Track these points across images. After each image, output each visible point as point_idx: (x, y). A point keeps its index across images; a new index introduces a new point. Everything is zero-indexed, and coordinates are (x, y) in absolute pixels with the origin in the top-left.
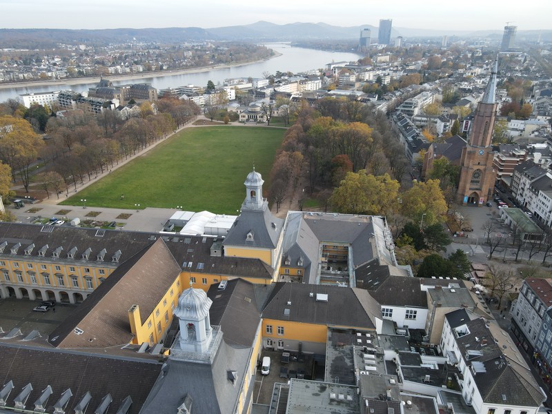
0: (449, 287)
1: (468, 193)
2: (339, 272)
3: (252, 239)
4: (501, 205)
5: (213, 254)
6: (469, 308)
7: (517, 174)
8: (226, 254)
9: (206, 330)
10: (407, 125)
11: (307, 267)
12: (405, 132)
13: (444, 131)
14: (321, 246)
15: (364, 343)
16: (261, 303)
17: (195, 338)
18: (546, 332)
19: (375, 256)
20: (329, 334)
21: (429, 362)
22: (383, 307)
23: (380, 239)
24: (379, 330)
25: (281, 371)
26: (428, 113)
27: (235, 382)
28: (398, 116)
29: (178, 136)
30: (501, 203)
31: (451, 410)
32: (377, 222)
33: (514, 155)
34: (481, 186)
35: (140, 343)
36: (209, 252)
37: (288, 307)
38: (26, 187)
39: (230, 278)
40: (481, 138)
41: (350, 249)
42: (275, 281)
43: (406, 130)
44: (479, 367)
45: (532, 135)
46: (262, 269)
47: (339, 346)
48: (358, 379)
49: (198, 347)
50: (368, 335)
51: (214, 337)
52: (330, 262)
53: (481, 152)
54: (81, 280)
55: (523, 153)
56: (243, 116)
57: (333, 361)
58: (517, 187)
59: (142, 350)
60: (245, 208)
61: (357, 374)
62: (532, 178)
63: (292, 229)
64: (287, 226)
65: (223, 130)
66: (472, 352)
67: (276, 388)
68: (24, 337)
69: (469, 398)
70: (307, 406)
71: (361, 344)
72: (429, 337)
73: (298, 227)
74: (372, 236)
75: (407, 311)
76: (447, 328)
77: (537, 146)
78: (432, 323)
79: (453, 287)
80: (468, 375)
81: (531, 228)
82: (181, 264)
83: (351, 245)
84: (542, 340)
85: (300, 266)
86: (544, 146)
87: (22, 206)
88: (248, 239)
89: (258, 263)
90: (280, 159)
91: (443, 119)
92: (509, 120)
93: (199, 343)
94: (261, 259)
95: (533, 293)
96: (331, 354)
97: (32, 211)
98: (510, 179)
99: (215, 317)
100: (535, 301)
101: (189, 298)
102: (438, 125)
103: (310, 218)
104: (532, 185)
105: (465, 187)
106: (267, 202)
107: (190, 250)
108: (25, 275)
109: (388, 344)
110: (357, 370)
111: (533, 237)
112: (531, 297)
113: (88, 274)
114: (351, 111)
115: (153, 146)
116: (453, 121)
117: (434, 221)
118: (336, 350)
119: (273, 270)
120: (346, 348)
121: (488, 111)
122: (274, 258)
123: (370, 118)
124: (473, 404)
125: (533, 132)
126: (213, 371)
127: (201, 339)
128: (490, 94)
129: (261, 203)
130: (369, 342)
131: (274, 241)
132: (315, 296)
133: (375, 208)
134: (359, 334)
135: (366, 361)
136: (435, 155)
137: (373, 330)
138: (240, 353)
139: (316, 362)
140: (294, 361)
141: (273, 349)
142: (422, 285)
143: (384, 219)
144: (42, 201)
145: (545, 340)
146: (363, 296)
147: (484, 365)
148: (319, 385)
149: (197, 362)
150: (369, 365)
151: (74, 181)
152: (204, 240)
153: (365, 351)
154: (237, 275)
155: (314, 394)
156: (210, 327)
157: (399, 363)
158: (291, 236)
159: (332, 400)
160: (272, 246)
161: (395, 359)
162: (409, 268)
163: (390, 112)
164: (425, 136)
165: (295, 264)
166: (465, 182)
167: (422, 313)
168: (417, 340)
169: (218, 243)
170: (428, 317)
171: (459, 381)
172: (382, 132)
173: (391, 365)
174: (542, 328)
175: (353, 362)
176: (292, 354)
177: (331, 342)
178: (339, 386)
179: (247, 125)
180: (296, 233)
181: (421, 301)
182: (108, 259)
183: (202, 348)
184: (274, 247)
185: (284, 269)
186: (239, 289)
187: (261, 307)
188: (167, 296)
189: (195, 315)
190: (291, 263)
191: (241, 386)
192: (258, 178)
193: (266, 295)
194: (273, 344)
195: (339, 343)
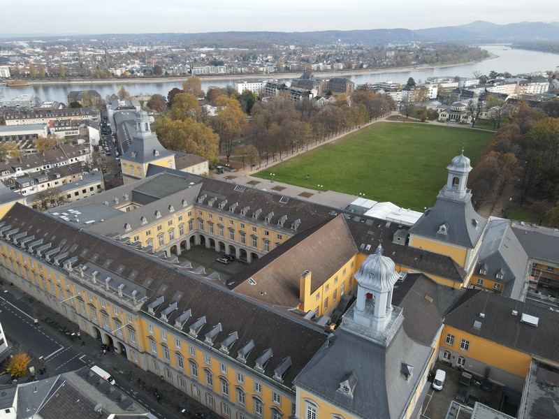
2: (553, 299)
3: (445, 233)
5: (395, 241)
8: (410, 244)
9: (386, 307)
11: (510, 282)
14: (530, 262)
16: (445, 307)
17: (372, 312)
20: (532, 366)
27: (409, 379)
29: (370, 129)
35: (306, 311)
36: (391, 238)
37: (480, 319)
38: (228, 157)
39: (411, 271)
42: (465, 286)
46: (451, 268)
47: (548, 385)
49: (374, 323)
51: (392, 319)
52: (540, 286)
54: (260, 242)
56: (444, 114)
57: (536, 400)
59: (307, 317)
60: (442, 196)
63: (493, 236)
64: (486, 233)
65: (418, 127)
67: (453, 408)
68: (206, 276)
73: (502, 234)
85: (499, 279)
87: (222, 172)
88: (440, 231)
89: (448, 261)
93: (376, 319)
94: (451, 257)
96: (533, 392)
97: (229, 177)
101: (375, 263)
103: (519, 227)
106: (470, 195)
107: (370, 233)
108: (215, 227)
113: (266, 237)
115: (343, 135)
118: (542, 389)
119: (465, 274)
122: (469, 260)
126: (387, 355)
127: (380, 315)
129: (464, 193)
131: (473, 241)
132: (520, 316)
138: (417, 349)
139: (506, 397)
141: (450, 365)
144: (238, 170)
149: (370, 339)
151: (267, 158)
152: (388, 225)
154: (420, 269)
156: (391, 305)
158: (491, 242)
160: (469, 245)
165: (492, 275)
169: (403, 230)
176: (475, 378)
177: (535, 378)
179: (450, 125)
180: (499, 241)
182: (288, 226)
183: (379, 325)
184: (472, 247)
185: (476, 279)
186: (420, 284)
187: (444, 311)
188: (339, 273)
189: (377, 285)
190: (487, 273)
191: (415, 386)
192: (465, 163)
193: (451, 299)
194: (451, 358)
195: (548, 382)
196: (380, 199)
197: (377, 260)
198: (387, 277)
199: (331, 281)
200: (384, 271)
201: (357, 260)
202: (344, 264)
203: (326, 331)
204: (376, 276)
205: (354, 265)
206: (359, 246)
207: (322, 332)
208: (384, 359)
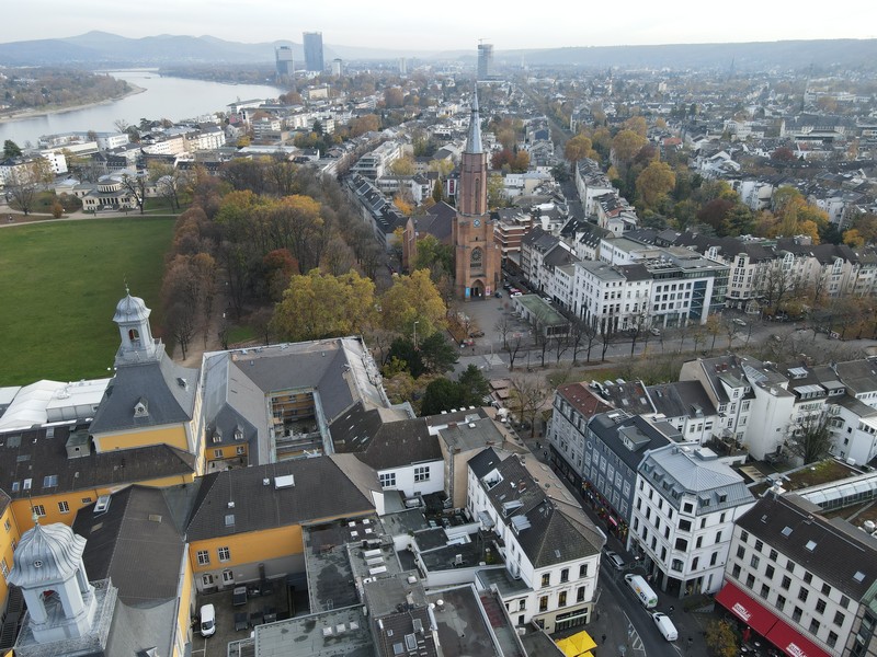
0: (467, 421)
1: (470, 283)
2: (305, 436)
3: (146, 413)
4: (513, 293)
5: (73, 455)
6: (497, 444)
7: (525, 248)
8: (99, 449)
9: (82, 593)
10: (371, 193)
11: (252, 439)
12: (369, 204)
13: (424, 196)
14: (269, 400)
15: (362, 535)
16: (181, 518)
17: (62, 614)
18: (591, 452)
19: (355, 399)
20: (305, 536)
21: (458, 535)
22: (380, 473)
23: (359, 371)
24: (380, 509)
25: (236, 621)
26: (397, 172)
28: (355, 181)
30: (513, 290)
31: (497, 593)
32: (350, 345)
33: (518, 223)
34: (485, 271)
36: (63, 452)
37: (231, 511)
39: (114, 489)
40: (473, 202)
41: (315, 395)
42: (200, 474)
43: (370, 200)
44: (521, 522)
45: (535, 193)
46: (172, 459)
47: (325, 551)
48: (362, 592)
49: (71, 629)
50: (366, 521)
51: (99, 602)
52: (288, 423)
53: (476, 222)
55: (528, 218)
56: (90, 201)
57: (319, 577)
58: (528, 265)
60: (121, 363)
61: (359, 585)
62: (544, 251)
63: (215, 382)
64: (205, 379)
65: (52, 228)
66: (509, 505)
67: (233, 652)
69: (515, 570)
71: (357, 539)
72: (451, 500)
73: (225, 376)
74: (346, 369)
75: (416, 471)
76: (473, 480)
77: (543, 207)
78: (452, 478)
79: (471, 420)
80: (510, 538)
81: (553, 318)
82: (8, 488)
83: (316, 388)
84: (589, 464)
85: (240, 441)
86: (550, 206)
88: (137, 414)
89: (165, 450)
90: (175, 269)
91: (419, 180)
92: (504, 175)
93: (71, 622)
94: (168, 443)
95: (569, 405)
96: (313, 568)
98: (518, 256)
99: (96, 566)
100: (572, 415)
101: (36, 546)
102: (413, 189)
103: (242, 358)
104: (546, 260)
105: (464, 275)
106: (162, 346)
107: (21, 458)
109: (397, 526)
110: (358, 579)
111: (557, 330)
112: (567, 411)
114: (280, 178)
116: (434, 182)
117: (431, 331)
118: (321, 558)
119: (193, 458)
120: (337, 551)
121: (476, 164)
122: (193, 436)
123: (313, 188)
124: (522, 576)
125: (535, 189)
128: (475, 140)
129: (152, 348)
130: (369, 531)
131: (186, 409)
132: (273, 483)
133: (344, 325)
134: (352, 524)
135: (370, 562)
136: (417, 234)
137: (371, 512)
138: (155, 615)
139: (293, 588)
140: (256, 596)
141: (215, 589)
142: (429, 428)
143: (359, 340)
145: (592, 464)
146: (348, 463)
147: (526, 518)
148: (303, 622)
149: (74, 655)
150: (374, 566)
152: (50, 433)
153: (366, 547)
154: (128, 480)
155: (297, 640)
156: (89, 586)
157: (417, 549)
158: (215, 393)
159: (328, 638)
160: (184, 418)
161: (410, 546)
162: (407, 406)
163: (343, 175)
164: (399, 207)
165: (230, 438)
166: (464, 267)
167: (436, 468)
168: (438, 509)
169: (80, 432)
170: (446, 472)
171: (500, 550)
172: (336, 207)
173: (407, 555)
174: (586, 449)
175: (349, 569)
176: (250, 587)
177: (311, 549)
178: (334, 613)
179: (99, 216)
180: (224, 387)
181: (432, 451)
183: (80, 627)
184: (189, 419)
185: (213, 451)
186: (137, 503)
187: (181, 525)
189: (54, 575)
190: (223, 439)
192: (137, 307)
193: (186, 502)
194: (215, 580)
195: (324, 546)
196: (24, 378)
197: (39, 538)
200: (55, 549)
201: (14, 514)
205: (12, 523)
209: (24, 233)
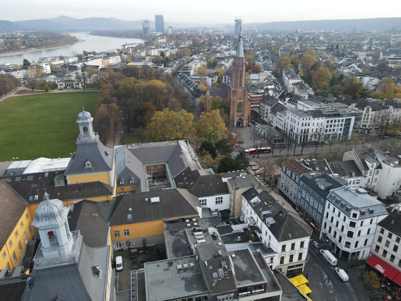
0: (241, 176)
1: (236, 119)
2: (162, 183)
3: (90, 166)
4: (257, 125)
5: (57, 185)
6: (256, 187)
7: (262, 104)
8: (69, 183)
10: (188, 81)
11: (138, 183)
12: (188, 86)
13: (212, 83)
14: (145, 167)
15: (192, 225)
16: (107, 215)
17: (57, 244)
18: (301, 192)
19: (186, 166)
20: (165, 225)
21: (237, 228)
22: (200, 199)
23: (187, 154)
24: (200, 215)
25: (133, 265)
26: (200, 73)
27: (100, 275)
28: (180, 76)
30: (256, 123)
31: (260, 253)
32: (182, 143)
33: (258, 93)
34: (244, 114)
36: (53, 184)
37: (130, 212)
39: (76, 201)
40: (239, 81)
41: (167, 165)
42: (115, 196)
43: (188, 84)
44: (271, 220)
45: (265, 82)
46: (101, 188)
47: (175, 232)
48: (194, 251)
49: (61, 251)
50: (194, 220)
52: (154, 178)
53: (240, 90)
55: (263, 91)
56: (61, 84)
57: (172, 243)
58: (263, 112)
60: (80, 142)
61: (193, 247)
62: (271, 105)
63: (120, 158)
64: (115, 157)
65: (44, 96)
66: (265, 213)
67: (133, 275)
69: (267, 244)
70: (162, 279)
71: (190, 227)
72: (233, 213)
73: (125, 155)
74: (182, 153)
75: (216, 199)
76: (245, 202)
77: (269, 87)
78: (234, 202)
79: (243, 175)
80: (264, 228)
81: (277, 134)
83: (167, 162)
85: (132, 184)
86: (273, 87)
88: (87, 167)
89: (99, 184)
90: (100, 110)
91: (210, 76)
92: (250, 74)
93: (62, 248)
94: (100, 181)
95: (289, 170)
96: (169, 240)
98: (258, 109)
100: (291, 174)
101: (46, 208)
102: (207, 80)
103: (133, 148)
104: (272, 109)
105: (234, 115)
106: (98, 136)
107: (33, 186)
109: (208, 223)
110: (192, 245)
111: (279, 141)
112: (289, 172)
114: (146, 73)
116: (217, 77)
117: (220, 138)
118: (173, 235)
119: (112, 188)
120: (181, 232)
121: (241, 62)
122: (111, 178)
123: (161, 77)
124: (271, 246)
125: (265, 80)
126: (79, 269)
127: (64, 243)
128: (240, 51)
129: (94, 136)
130: (196, 224)
131: (109, 165)
132: (150, 200)
133: (180, 135)
134: (188, 221)
135: (197, 237)
136: (211, 97)
137: (196, 215)
139: (158, 250)
140: (141, 254)
141: (122, 250)
142: (223, 178)
143: (186, 142)
145: (302, 197)
146: (184, 192)
147: (273, 219)
148: (167, 262)
149: (63, 264)
150: (199, 239)
152: (47, 175)
153: (195, 231)
154: (82, 197)
155: (164, 270)
156: (70, 232)
157: (218, 234)
159: (179, 270)
160: (108, 169)
161: (214, 233)
162: (211, 170)
163: (175, 74)
164: (201, 87)
165: (128, 183)
166: (234, 112)
167: (226, 197)
168: (227, 217)
169: (60, 174)
170: (231, 200)
171: (259, 235)
172: (173, 85)
173: (214, 237)
174: (299, 190)
175: (187, 240)
176: (139, 249)
177: (168, 231)
178: (182, 259)
179: (65, 91)
180: (125, 160)
181: (224, 189)
183: (66, 251)
184: (110, 170)
185: (120, 188)
186: (86, 208)
187: (107, 218)
188: (18, 228)
189: (54, 223)
190: (124, 182)
191: (106, 277)
192: (87, 116)
193: (109, 208)
194: (122, 245)
195: (175, 230)
196: (33, 157)
197: (48, 204)
198: (60, 213)
199: (12, 237)
200: (56, 210)
201: (30, 211)
202: (20, 218)
203: (23, 279)
204: (51, 216)
205: (29, 216)
206: (27, 199)
207: (19, 281)
208: (79, 272)
209: (32, 98)
